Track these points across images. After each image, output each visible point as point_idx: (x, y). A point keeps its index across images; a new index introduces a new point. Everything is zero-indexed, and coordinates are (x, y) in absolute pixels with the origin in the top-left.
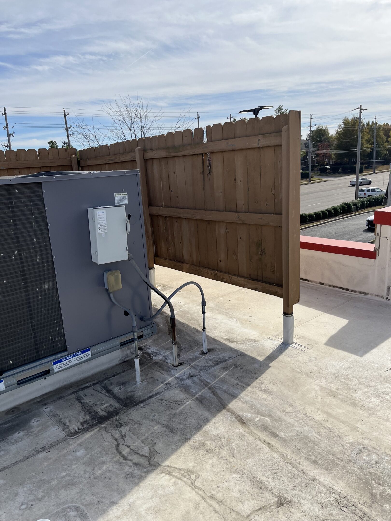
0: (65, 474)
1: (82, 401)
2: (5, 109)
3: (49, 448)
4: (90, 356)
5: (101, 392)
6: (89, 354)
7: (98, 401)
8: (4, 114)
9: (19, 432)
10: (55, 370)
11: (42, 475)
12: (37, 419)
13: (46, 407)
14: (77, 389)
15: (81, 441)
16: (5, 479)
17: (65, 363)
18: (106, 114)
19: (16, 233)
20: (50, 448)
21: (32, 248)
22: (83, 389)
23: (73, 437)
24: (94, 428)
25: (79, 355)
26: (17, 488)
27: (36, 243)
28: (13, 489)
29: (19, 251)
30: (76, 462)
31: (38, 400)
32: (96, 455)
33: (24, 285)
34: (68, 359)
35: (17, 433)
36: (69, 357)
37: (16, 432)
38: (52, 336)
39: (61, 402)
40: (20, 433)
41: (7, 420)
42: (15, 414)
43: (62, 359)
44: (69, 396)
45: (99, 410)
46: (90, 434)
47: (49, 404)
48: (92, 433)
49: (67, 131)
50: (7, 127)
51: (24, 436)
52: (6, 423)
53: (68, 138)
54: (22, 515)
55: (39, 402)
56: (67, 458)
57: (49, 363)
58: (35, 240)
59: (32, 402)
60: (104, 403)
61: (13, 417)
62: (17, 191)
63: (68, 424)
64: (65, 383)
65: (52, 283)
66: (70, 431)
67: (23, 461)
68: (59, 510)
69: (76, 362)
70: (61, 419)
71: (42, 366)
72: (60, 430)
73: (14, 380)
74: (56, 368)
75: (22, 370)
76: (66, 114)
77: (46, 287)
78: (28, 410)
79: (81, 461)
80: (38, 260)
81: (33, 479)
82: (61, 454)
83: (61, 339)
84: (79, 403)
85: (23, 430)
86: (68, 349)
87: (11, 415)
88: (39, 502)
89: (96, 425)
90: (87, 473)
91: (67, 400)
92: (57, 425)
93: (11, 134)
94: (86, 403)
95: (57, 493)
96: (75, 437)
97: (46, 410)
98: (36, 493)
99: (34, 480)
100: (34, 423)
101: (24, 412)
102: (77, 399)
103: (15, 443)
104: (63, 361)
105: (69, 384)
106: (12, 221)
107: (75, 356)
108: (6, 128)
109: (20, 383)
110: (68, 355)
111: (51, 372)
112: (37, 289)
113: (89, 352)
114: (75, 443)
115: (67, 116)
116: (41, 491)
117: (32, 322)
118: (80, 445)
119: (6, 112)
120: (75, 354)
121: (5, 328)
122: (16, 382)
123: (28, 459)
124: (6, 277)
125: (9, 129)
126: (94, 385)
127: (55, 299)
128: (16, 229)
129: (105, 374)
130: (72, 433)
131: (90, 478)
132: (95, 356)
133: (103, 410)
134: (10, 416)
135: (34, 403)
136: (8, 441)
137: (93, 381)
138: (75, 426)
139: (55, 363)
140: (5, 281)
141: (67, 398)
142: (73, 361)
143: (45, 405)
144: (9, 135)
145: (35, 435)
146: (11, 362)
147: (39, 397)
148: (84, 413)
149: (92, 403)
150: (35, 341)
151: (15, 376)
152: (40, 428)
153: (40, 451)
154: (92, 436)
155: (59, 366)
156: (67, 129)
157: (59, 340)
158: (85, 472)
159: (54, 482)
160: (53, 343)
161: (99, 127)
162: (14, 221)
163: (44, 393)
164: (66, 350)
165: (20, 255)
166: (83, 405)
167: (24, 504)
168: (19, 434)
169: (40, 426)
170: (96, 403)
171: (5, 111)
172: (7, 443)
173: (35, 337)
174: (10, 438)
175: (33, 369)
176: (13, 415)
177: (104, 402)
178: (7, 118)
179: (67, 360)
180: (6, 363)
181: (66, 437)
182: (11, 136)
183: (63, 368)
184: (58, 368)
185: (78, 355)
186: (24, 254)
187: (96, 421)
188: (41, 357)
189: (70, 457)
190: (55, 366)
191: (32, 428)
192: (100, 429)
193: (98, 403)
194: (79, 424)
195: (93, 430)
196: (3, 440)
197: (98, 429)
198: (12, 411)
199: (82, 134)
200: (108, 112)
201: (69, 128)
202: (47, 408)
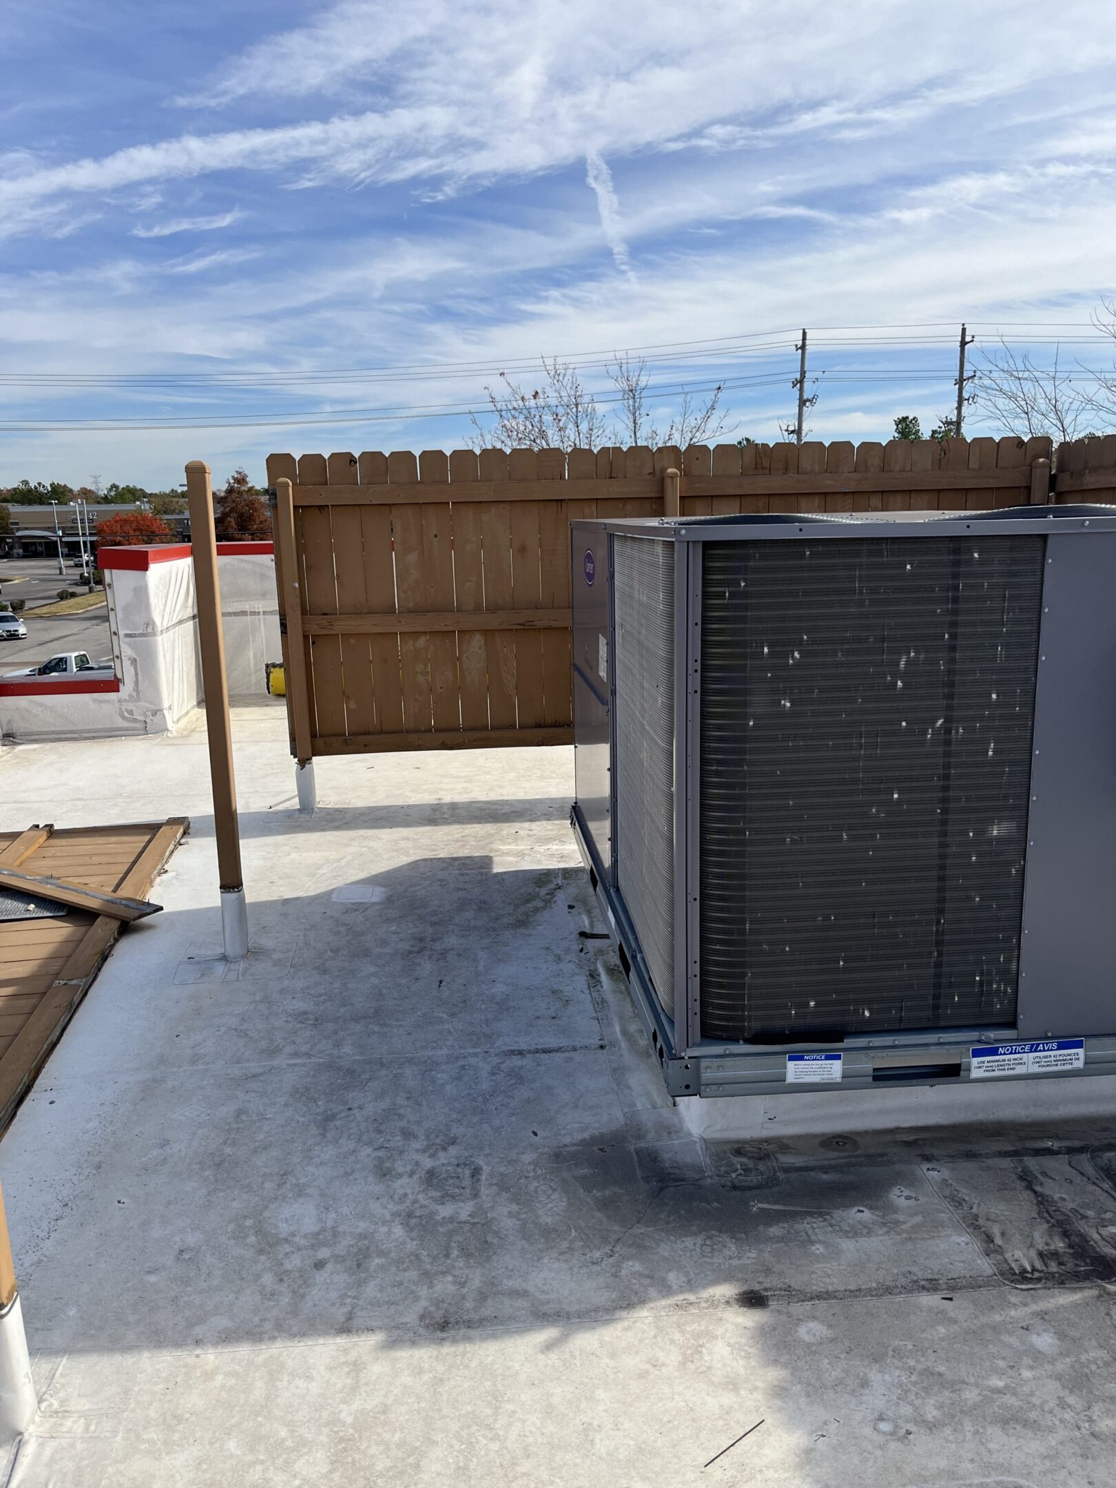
0: (1001, 1384)
1: (1038, 1188)
2: (804, 334)
3: (947, 1289)
4: (1079, 1064)
5: (1097, 1182)
6: (1076, 1059)
7: (1088, 1207)
8: (800, 348)
9: (861, 1209)
10: (976, 1073)
11: (933, 1359)
12: (906, 1193)
13: (929, 1166)
14: (1019, 1146)
15: (1042, 1305)
16: (830, 1326)
17: (1004, 1061)
18: (1103, 334)
19: (950, 672)
20: (952, 1289)
21: (981, 718)
22: (1038, 1152)
23: (1018, 1286)
24: (1081, 1284)
25: (1048, 1050)
26: (864, 1366)
27: (998, 704)
28: (853, 1362)
29: (948, 720)
30: (1030, 1362)
31: (906, 1138)
32: (1094, 1367)
33: (940, 817)
34: (1015, 1053)
35: (855, 1209)
36: (1019, 1049)
37: (851, 1205)
38: (981, 975)
39: (971, 1166)
40: (862, 1211)
41: (826, 1163)
42: (846, 1154)
43: (998, 1048)
44: (997, 1160)
45: (1096, 1236)
46: (1071, 1299)
47: (937, 1160)
48: (1076, 1297)
49: (961, 390)
50: (801, 382)
51: (873, 1223)
52: (824, 1169)
53: (959, 408)
54: (880, 1448)
55: (908, 1144)
56: (1002, 1337)
57: (963, 1048)
58: (994, 696)
59: (889, 1138)
60: (1110, 1219)
61: (842, 1161)
62: (976, 555)
63: (998, 1240)
64: (981, 1116)
65: (1014, 824)
66: (1009, 1264)
67: (877, 1295)
68: (988, 1480)
69: (1035, 1069)
70: (976, 1217)
71: (943, 1050)
72: (977, 1249)
73: (867, 1065)
74: (978, 1067)
75: (890, 1043)
76: (968, 339)
77: (995, 833)
78: (882, 1155)
79: (1048, 1367)
80: (990, 753)
81: (908, 1358)
82: (985, 1320)
83: (1006, 990)
84: (1028, 1192)
85: (871, 1208)
86: (1020, 1023)
87: (836, 1154)
88: (928, 1431)
89: (1087, 1277)
90: (1069, 1410)
91: (989, 1168)
92: (968, 1230)
93: (808, 400)
94: (1050, 1199)
95: (981, 1430)
96: (1024, 1287)
97: (934, 1175)
98: (918, 1402)
99: (912, 1363)
100: (898, 1196)
101: (872, 1159)
102: (1021, 1178)
103: (850, 1235)
104: (1001, 1054)
105: (992, 1123)
106: (946, 636)
107: (1036, 1051)
108: (798, 385)
109: (883, 1077)
110: (1017, 1040)
111: (961, 1072)
112: (971, 834)
113: (1081, 1051)
114: (1026, 1305)
115: (967, 347)
116: (931, 1402)
117: (938, 922)
118: (1042, 1315)
119: (808, 342)
120: (1038, 1045)
121: (870, 920)
122: (871, 1072)
123: (890, 1296)
124: (902, 785)
125: (807, 385)
126: (1070, 1151)
127: (1013, 871)
128: (952, 661)
129: (1105, 1129)
130: (1015, 1274)
131: (1079, 1429)
132: (1093, 1068)
133: (1109, 1239)
134: (832, 1156)
135: (896, 1143)
136: (833, 1222)
137: (1069, 1139)
138: (1021, 1256)
139: (976, 1054)
140: (896, 796)
141: (990, 1162)
142: (1029, 1062)
143: (927, 1158)
144: (802, 403)
145: (905, 1235)
146: (867, 1014)
147: (906, 1128)
148: (1046, 1226)
149: (1071, 1205)
150: (938, 976)
151: (872, 1053)
152: (918, 1219)
153: (923, 1288)
154: (1075, 1305)
155: (986, 1064)
156: (960, 381)
157: (998, 990)
158: (1063, 1404)
159: (971, 1395)
160: (982, 993)
161: (1072, 376)
162: (953, 636)
163: (921, 1123)
164: (1012, 1024)
165: (948, 731)
166: (1042, 1201)
167: (888, 1420)
168: (860, 1214)
169: (916, 1214)
170: (1081, 1211)
171: (804, 339)
172: (831, 1225)
173: (938, 965)
174: (838, 1214)
175: (917, 1051)
176: (842, 1154)
177: (1108, 1215)
178: (807, 356)
179: (1011, 1053)
180: (856, 1011)
181: (995, 1277)
182: (808, 404)
183: (997, 1073)
184: (982, 1070)
185: (1044, 1050)
186: (957, 732)
187: (1086, 1264)
188: (941, 1024)
189: (1013, 1340)
190: (975, 1061)
191: (895, 1212)
192: (1100, 1296)
193: (1090, 1213)
194: (1033, 1253)
195: (1081, 1289)
196: (820, 1214)
197: (1095, 1292)
198: (837, 1143)
199: (1012, 397)
200: (1109, 327)
201: (969, 379)
202: (933, 1169)
